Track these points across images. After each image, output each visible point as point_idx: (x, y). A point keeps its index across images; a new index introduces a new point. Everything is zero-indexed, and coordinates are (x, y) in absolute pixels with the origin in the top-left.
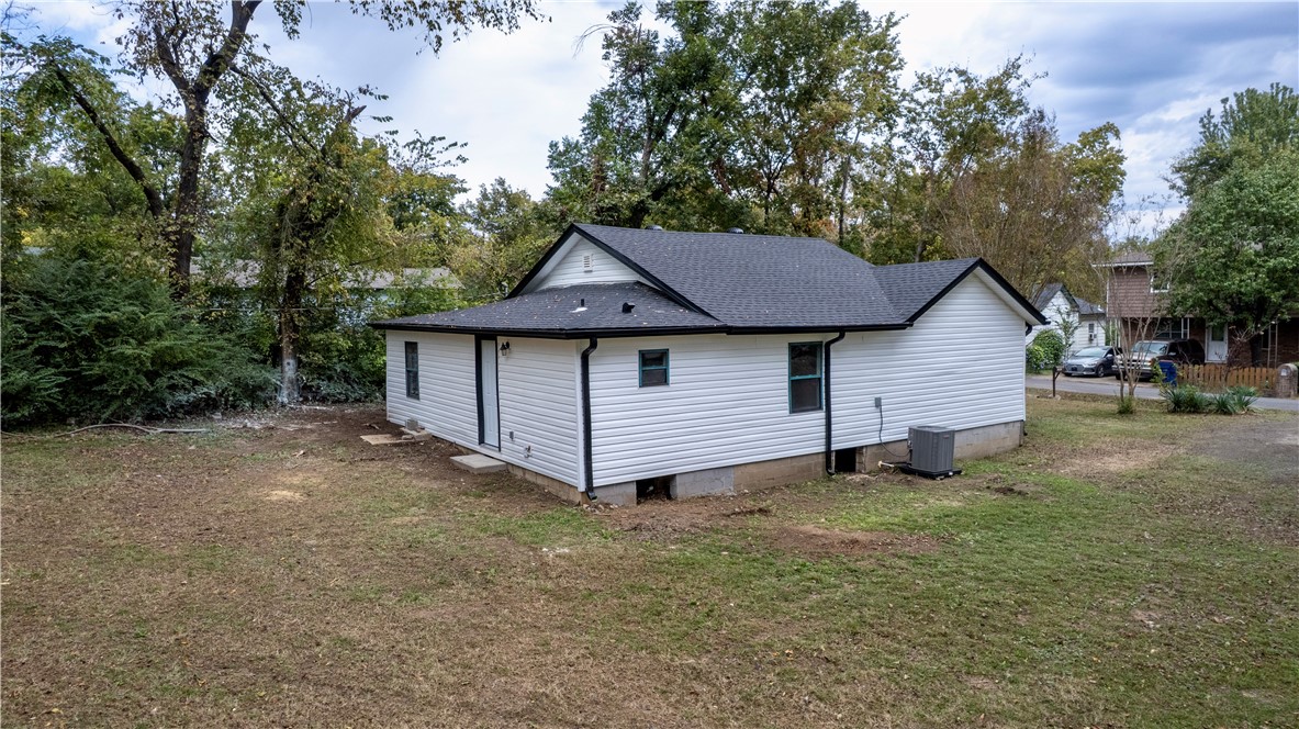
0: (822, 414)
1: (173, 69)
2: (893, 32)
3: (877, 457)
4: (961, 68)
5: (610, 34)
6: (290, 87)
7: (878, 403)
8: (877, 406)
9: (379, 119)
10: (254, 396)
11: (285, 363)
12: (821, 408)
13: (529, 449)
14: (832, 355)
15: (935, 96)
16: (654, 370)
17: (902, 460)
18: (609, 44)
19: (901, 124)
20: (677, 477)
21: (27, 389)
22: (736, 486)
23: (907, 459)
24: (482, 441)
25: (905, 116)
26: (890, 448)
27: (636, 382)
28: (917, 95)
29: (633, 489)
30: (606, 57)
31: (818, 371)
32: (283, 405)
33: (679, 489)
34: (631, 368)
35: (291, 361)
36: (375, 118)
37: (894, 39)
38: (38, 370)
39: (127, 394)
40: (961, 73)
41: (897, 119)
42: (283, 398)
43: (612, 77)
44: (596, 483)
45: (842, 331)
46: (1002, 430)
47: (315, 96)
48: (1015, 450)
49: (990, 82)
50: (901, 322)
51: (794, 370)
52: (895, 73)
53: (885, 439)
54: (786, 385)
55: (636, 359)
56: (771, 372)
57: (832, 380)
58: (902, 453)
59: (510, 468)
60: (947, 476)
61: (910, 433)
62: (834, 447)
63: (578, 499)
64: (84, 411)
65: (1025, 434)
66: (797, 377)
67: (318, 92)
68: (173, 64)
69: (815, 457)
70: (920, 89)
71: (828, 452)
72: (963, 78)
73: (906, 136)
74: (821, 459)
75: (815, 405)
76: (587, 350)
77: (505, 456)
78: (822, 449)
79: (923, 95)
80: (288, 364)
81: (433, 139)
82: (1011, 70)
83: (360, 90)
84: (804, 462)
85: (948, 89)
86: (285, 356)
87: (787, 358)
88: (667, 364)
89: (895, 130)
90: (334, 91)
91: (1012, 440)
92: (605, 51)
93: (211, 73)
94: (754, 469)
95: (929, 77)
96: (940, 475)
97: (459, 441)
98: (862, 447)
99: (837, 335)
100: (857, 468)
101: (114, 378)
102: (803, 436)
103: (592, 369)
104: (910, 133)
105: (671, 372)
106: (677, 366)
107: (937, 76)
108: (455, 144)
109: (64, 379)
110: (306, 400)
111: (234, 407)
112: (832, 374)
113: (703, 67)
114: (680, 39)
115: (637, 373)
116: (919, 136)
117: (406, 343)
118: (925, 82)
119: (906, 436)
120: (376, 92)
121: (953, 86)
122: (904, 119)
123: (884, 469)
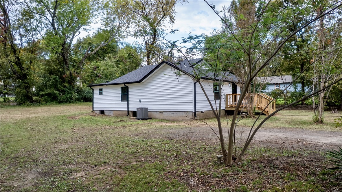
7: (140, 101)
12: (126, 101)
14: (129, 89)
20: (105, 111)
22: (113, 114)
27: (99, 94)
29: (99, 112)
31: (126, 93)
34: (98, 91)
44: (94, 109)
45: (125, 84)
54: (120, 96)
56: (117, 92)
66: (123, 94)
69: (126, 111)
87: (120, 90)
94: (116, 112)
102: (123, 106)
105: (103, 92)
112: (129, 94)
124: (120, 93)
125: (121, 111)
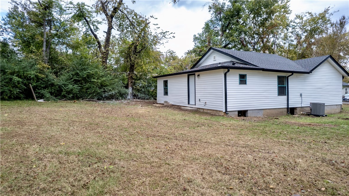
0: (286, 97)
1: (105, 11)
2: (288, 4)
3: (301, 111)
4: (310, 12)
5: (210, 5)
6: (133, 15)
7: (301, 95)
8: (301, 96)
9: (155, 24)
10: (122, 96)
11: (129, 88)
12: (286, 95)
13: (206, 103)
14: (289, 80)
15: (301, 21)
16: (243, 80)
17: (308, 112)
18: (210, 8)
19: (290, 29)
20: (248, 111)
21: (72, 90)
22: (264, 115)
23: (310, 111)
24: (189, 103)
25: (292, 27)
26: (304, 108)
27: (238, 83)
28: (296, 21)
29: (237, 113)
30: (210, 11)
31: (285, 84)
32: (129, 99)
33: (249, 114)
34: (237, 79)
35: (131, 88)
36: (154, 24)
37: (288, 6)
38: (74, 85)
39: (94, 92)
40: (309, 13)
41: (289, 28)
42: (129, 97)
43: (211, 16)
44: (228, 110)
45: (293, 72)
46: (335, 107)
47: (139, 18)
48: (339, 113)
49: (320, 14)
50: (309, 71)
51: (279, 84)
52: (289, 15)
53: (303, 106)
54: (277, 87)
55: (238, 76)
56: (273, 83)
57: (289, 87)
58: (308, 110)
59: (198, 109)
60: (323, 116)
61: (310, 104)
62: (290, 107)
63: (223, 114)
64: (83, 96)
65: (342, 109)
66: (280, 86)
67: (140, 17)
68: (105, 10)
69: (284, 109)
70: (297, 19)
71: (288, 108)
72: (310, 15)
73: (292, 32)
74: (286, 110)
75: (284, 94)
76: (227, 72)
77: (197, 106)
78: (286, 107)
79: (298, 21)
80: (130, 89)
81: (166, 32)
82: (326, 11)
83: (151, 17)
84: (281, 110)
85: (305, 19)
86: (129, 87)
87: (277, 80)
88: (246, 79)
89: (289, 31)
90: (144, 17)
91: (338, 110)
92: (209, 10)
93: (114, 12)
94: (268, 111)
95: (299, 15)
96: (321, 116)
97: (181, 105)
98: (296, 108)
99: (291, 74)
100: (295, 114)
101: (91, 88)
102: (281, 102)
103: (227, 78)
104: (293, 32)
105: (247, 81)
106: (249, 79)
107: (301, 15)
108: (172, 33)
109: (80, 88)
110: (134, 98)
111: (117, 99)
112: (289, 86)
113: (238, 11)
114: (231, 5)
115: (238, 80)
116: (295, 33)
117: (164, 81)
118: (298, 17)
119: (309, 105)
120: (155, 17)
121: (307, 17)
122: (291, 28)
123: (302, 114)
124: (277, 84)
125: (275, 110)
